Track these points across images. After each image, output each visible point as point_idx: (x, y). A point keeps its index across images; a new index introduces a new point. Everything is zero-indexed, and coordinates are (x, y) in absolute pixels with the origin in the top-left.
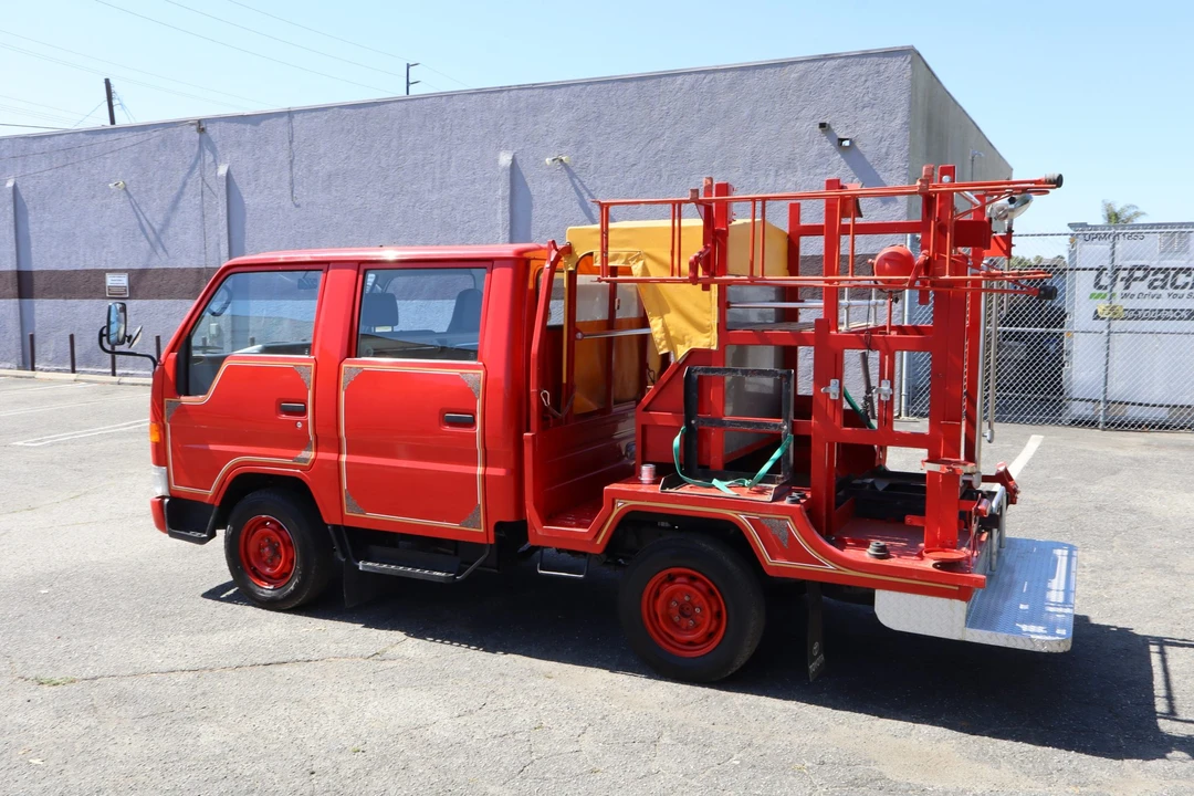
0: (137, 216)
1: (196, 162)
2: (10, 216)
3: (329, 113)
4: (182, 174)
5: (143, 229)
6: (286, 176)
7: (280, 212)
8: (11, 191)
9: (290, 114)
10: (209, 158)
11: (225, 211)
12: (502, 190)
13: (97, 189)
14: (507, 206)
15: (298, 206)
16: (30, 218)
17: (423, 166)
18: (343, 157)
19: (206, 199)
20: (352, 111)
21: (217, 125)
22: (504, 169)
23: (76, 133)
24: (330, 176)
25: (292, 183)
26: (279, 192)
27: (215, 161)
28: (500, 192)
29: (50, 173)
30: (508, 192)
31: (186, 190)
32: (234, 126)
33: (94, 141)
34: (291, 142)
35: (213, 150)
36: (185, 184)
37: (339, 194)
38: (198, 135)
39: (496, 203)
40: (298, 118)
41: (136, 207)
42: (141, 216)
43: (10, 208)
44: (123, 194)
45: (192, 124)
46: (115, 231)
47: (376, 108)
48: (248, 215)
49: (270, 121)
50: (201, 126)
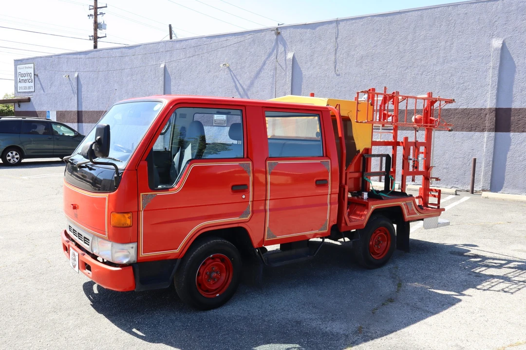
0: (234, 82)
1: (273, 51)
2: (162, 83)
3: (365, 20)
4: (264, 58)
5: (237, 89)
6: (333, 58)
7: (326, 78)
8: (163, 70)
9: (337, 22)
10: (281, 48)
11: (290, 78)
12: (494, 62)
13: (211, 67)
14: (496, 72)
15: (338, 75)
16: (172, 83)
17: (431, 49)
18: (372, 46)
19: (278, 72)
20: (381, 18)
21: (288, 31)
22: (496, 49)
23: (201, 38)
24: (362, 57)
25: (335, 62)
26: (327, 67)
27: (285, 50)
28: (491, 64)
29: (185, 60)
30: (498, 64)
31: (265, 67)
32: (299, 30)
33: (212, 42)
34: (336, 38)
35: (285, 45)
36: (264, 64)
37: (368, 67)
38: (275, 37)
39: (487, 71)
40: (342, 24)
41: (234, 78)
42: (237, 82)
43: (162, 78)
44: (227, 70)
45: (272, 30)
46: (220, 90)
47: (398, 16)
48: (304, 81)
49: (323, 27)
50: (278, 32)
